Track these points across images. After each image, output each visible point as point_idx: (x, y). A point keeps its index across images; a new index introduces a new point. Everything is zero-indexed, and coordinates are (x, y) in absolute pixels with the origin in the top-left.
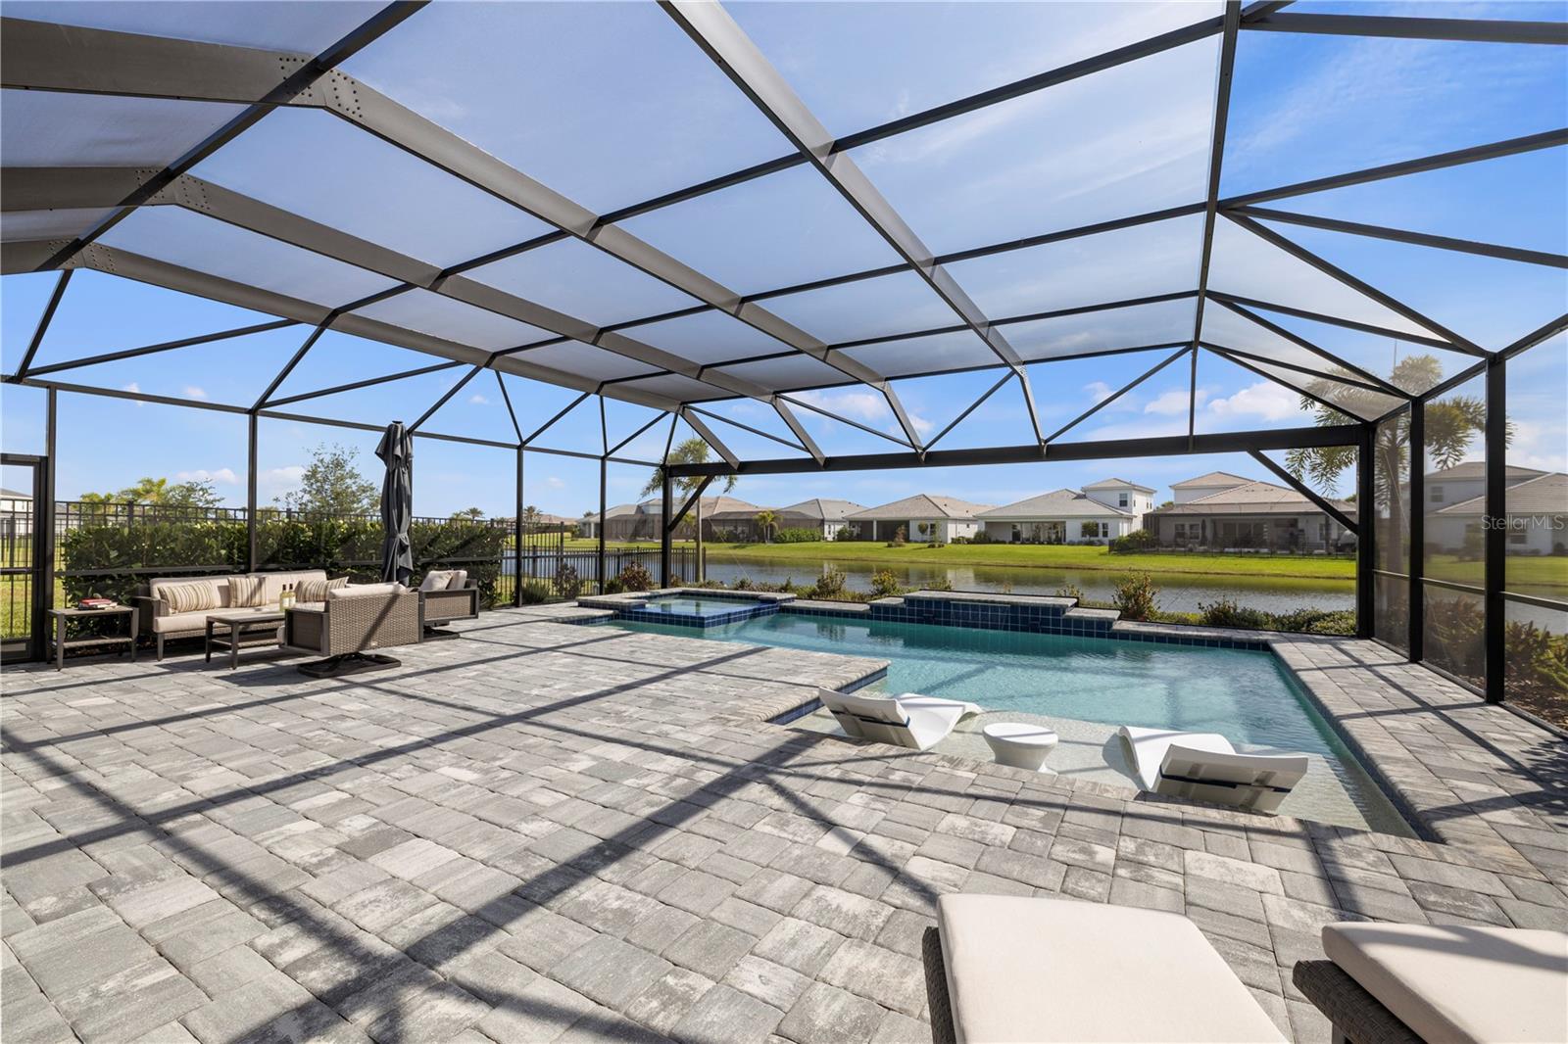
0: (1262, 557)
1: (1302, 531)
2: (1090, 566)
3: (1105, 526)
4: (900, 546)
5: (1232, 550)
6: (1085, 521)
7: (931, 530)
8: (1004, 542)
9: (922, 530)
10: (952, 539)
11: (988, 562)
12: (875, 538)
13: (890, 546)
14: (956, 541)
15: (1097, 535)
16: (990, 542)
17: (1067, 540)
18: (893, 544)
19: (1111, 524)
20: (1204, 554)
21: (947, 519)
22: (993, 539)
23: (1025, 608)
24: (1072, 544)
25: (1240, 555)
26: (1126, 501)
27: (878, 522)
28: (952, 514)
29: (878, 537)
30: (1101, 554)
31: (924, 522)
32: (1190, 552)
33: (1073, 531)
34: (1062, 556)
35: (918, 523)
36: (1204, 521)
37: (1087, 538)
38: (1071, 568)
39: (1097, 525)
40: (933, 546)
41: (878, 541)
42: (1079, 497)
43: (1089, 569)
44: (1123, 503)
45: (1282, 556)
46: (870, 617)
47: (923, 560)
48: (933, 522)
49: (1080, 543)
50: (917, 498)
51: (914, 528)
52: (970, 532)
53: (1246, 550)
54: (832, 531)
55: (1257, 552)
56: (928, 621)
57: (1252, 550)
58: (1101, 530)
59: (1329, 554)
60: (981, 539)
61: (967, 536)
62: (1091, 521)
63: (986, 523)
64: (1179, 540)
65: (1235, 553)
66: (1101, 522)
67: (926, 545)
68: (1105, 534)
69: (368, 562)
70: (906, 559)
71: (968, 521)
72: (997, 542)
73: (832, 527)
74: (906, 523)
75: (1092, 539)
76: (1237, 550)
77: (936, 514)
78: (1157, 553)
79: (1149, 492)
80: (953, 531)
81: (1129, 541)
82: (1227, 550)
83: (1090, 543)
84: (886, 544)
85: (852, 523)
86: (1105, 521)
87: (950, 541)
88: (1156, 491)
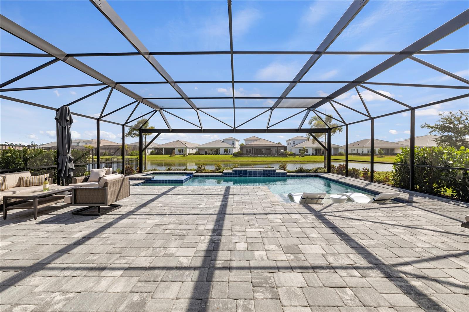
0: (266, 157)
1: (272, 151)
2: (229, 160)
3: (230, 150)
4: (174, 156)
5: (259, 155)
6: (225, 148)
7: (182, 151)
8: (203, 154)
9: (180, 151)
10: (189, 154)
11: (202, 160)
12: (164, 154)
13: (170, 156)
14: (190, 154)
15: (228, 152)
16: (200, 154)
17: (220, 153)
18: (172, 155)
19: (231, 149)
20: (254, 156)
21: (187, 147)
22: (201, 154)
23: (267, 171)
24: (221, 154)
25: (262, 157)
26: (234, 143)
27: (165, 149)
28: (188, 146)
29: (164, 153)
30: (231, 157)
31: (180, 149)
32: (251, 156)
33: (222, 151)
34: (222, 158)
35: (178, 149)
36: (252, 148)
37: (225, 153)
38: (224, 161)
39: (228, 149)
40: (185, 156)
41: (165, 154)
42: (223, 142)
43: (229, 161)
44: (233, 144)
45: (270, 157)
46: (223, 176)
47: (183, 160)
48: (182, 149)
49: (223, 154)
50: (177, 141)
51: (176, 151)
52: (194, 151)
53: (262, 155)
54: (148, 151)
55: (264, 156)
56: (241, 176)
57: (263, 155)
58: (229, 151)
59: (278, 156)
60: (197, 154)
61: (193, 153)
62: (226, 148)
63: (198, 149)
64: (247, 153)
65: (260, 156)
66: (229, 149)
67: (183, 155)
68: (230, 152)
69: (37, 167)
70: (177, 160)
71: (192, 148)
72: (202, 154)
73: (148, 150)
74: (174, 149)
75: (227, 153)
76: (260, 155)
77: (183, 146)
78: (243, 157)
79: (238, 141)
80: (189, 151)
81: (237, 154)
82: (258, 155)
83: (226, 154)
84: (169, 155)
85: (155, 149)
86: (230, 148)
87: (188, 154)
88: (240, 141)
